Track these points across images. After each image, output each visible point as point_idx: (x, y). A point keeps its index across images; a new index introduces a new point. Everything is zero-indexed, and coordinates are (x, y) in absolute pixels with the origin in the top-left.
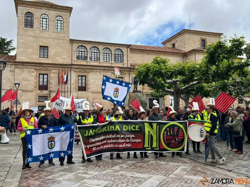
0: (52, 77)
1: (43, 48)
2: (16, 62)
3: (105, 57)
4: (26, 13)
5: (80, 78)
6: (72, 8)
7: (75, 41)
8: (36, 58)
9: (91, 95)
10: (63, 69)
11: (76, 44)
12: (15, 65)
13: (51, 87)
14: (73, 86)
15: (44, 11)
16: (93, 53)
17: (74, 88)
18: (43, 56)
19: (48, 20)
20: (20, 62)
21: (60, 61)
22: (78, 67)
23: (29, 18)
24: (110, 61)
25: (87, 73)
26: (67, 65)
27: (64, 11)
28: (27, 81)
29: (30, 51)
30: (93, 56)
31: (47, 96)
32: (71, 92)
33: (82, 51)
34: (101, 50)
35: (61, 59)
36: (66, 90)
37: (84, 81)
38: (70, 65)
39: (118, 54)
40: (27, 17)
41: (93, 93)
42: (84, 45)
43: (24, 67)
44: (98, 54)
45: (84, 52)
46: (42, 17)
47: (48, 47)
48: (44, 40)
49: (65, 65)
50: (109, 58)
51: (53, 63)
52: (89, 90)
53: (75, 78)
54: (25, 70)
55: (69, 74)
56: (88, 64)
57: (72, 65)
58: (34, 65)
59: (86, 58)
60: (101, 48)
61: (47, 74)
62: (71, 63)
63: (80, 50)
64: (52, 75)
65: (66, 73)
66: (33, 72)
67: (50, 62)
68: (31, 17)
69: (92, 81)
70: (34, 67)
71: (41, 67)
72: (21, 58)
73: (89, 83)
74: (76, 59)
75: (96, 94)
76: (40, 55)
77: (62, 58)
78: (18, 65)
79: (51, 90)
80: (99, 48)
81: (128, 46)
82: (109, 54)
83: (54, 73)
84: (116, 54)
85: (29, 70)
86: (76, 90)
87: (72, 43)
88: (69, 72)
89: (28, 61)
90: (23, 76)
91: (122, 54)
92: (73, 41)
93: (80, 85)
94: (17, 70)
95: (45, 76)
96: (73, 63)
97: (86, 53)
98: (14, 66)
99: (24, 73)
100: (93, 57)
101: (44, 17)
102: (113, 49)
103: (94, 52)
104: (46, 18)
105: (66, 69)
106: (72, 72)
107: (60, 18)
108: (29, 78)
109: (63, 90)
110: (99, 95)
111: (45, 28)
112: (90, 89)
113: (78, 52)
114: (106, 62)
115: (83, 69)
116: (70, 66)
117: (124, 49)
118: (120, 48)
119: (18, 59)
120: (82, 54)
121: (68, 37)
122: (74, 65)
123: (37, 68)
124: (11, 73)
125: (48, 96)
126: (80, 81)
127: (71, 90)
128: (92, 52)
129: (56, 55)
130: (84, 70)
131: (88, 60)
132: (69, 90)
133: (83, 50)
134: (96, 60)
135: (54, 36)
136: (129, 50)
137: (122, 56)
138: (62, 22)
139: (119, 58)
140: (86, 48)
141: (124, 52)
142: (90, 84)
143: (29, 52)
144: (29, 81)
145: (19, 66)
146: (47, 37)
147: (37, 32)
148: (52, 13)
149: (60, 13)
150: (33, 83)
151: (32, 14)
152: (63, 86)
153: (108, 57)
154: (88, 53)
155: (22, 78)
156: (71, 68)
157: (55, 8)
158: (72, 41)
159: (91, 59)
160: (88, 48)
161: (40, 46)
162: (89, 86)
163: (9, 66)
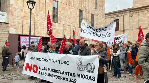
12: (133, 11)
20: (135, 9)
28: (142, 21)
43: (139, 11)
54: (140, 13)
66: (146, 14)
70: (147, 10)
72: (136, 5)
85: (143, 13)
89: (142, 6)
94: (134, 15)
98: (132, 13)
99: (139, 16)
108: (144, 19)
124: (131, 18)
144: (144, 21)
145: (136, 12)
150: (147, 22)
155: (138, 20)
163: (129, 13)
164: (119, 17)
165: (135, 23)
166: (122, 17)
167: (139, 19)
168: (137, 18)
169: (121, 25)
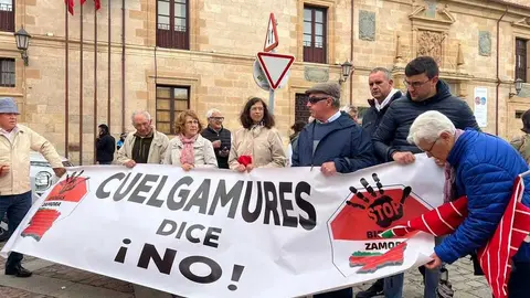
9: (210, 67)
13: (31, 20)
14: (134, 24)
17: (139, 33)
31: (13, 60)
32: (124, 48)
36: (102, 38)
37: (179, 10)
41: (219, 58)
52: (203, 48)
69: (216, 8)
73: (202, 16)
75: (229, 66)
79: (29, 30)
86: (147, 42)
93: (164, 22)
109: (89, 37)
110: (244, 70)
112: (206, 41)
125: (18, 57)
126: (165, 10)
127: (123, 39)
132: (116, 39)
142: (203, 23)
152: (89, 19)
162: (204, 32)
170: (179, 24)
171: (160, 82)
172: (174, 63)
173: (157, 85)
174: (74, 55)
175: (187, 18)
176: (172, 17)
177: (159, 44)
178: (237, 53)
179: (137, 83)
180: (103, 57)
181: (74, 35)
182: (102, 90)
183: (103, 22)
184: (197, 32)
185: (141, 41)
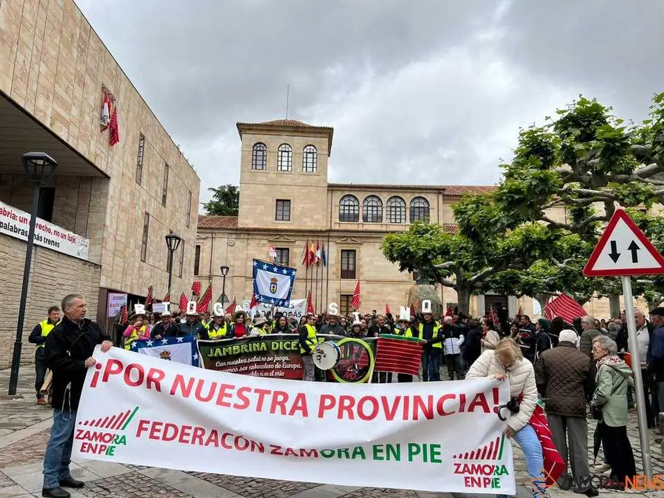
0: (295, 253)
1: (282, 202)
2: (237, 230)
3: (393, 213)
4: (255, 145)
5: (345, 255)
6: (332, 129)
7: (337, 189)
8: (269, 222)
10: (315, 239)
11: (339, 193)
12: (236, 234)
14: (332, 270)
15: (284, 138)
16: (370, 208)
17: (334, 273)
18: (280, 217)
19: (290, 154)
20: (242, 229)
21: (309, 225)
22: (342, 234)
23: (261, 153)
24: (403, 221)
25: (357, 246)
26: (321, 231)
27: (319, 135)
29: (260, 208)
30: (370, 212)
32: (328, 280)
33: (349, 206)
34: (384, 200)
35: (311, 221)
36: (319, 277)
37: (351, 261)
38: (326, 231)
39: (419, 208)
40: (257, 151)
41: (368, 281)
42: (352, 193)
43: (250, 237)
44: (380, 209)
45: (354, 206)
46: (280, 149)
47: (289, 201)
48: (284, 189)
49: (318, 232)
50: (401, 215)
51: (298, 228)
52: (362, 277)
53: (335, 255)
54: (251, 242)
55: (326, 248)
56: (361, 228)
57: (330, 231)
58: (266, 233)
59: (356, 217)
60: (385, 197)
61: (288, 249)
62: (328, 228)
63: (347, 203)
64: (296, 250)
65: (321, 246)
66: (264, 245)
67: (292, 227)
68: (263, 151)
69: (368, 259)
70: (267, 237)
71: (278, 237)
72: (245, 221)
73: (361, 263)
74: (338, 221)
76: (276, 215)
77: (313, 220)
78: (241, 234)
80: (381, 197)
81: (439, 191)
82: (400, 207)
83: (299, 246)
84: (415, 208)
85: (257, 241)
86: (337, 277)
87: (332, 190)
88: (326, 244)
89: (257, 226)
90: (249, 252)
91: (426, 206)
92: (335, 188)
93: (345, 267)
94: (238, 243)
95: (285, 253)
96: (333, 228)
97: (356, 208)
98: (234, 236)
99: (249, 248)
100: (370, 216)
101: (284, 149)
102: (408, 197)
103: (372, 206)
104: (287, 150)
105: (320, 239)
106: (330, 243)
107: (312, 148)
108: (258, 256)
109: (314, 277)
111: (285, 168)
112: (363, 274)
113: (342, 208)
114: (396, 222)
115: (351, 237)
116: (327, 234)
117: (431, 198)
118: (423, 195)
119: (241, 224)
120: (349, 210)
121: (326, 181)
122: (335, 231)
123: (272, 238)
124: (230, 248)
126: (345, 261)
127: (328, 276)
128: (368, 206)
129: (303, 214)
130: (353, 239)
131: (361, 220)
132: (325, 276)
133: (351, 203)
134: (375, 219)
135: (301, 181)
136: (441, 197)
137: (426, 210)
138: (315, 154)
139: (422, 215)
140: (356, 198)
141: (430, 202)
142: (362, 266)
143: (258, 211)
145: (242, 236)
146: (290, 183)
147: (272, 175)
148: (298, 141)
149: (311, 140)
151: (265, 146)
152: (315, 270)
153: (398, 213)
154: (361, 208)
156: (329, 236)
157: (303, 132)
158: (332, 188)
159: (365, 219)
160: (361, 200)
161: (277, 200)
162: (361, 270)
163: (226, 236)
164: (201, 241)
165: (238, 263)
166: (208, 242)
167: (247, 255)
168: (245, 252)
169: (205, 262)
170: (351, 267)
171: (342, 294)
172: (349, 286)
173: (341, 295)
174: (309, 284)
175: (354, 264)
176: (348, 264)
177: (342, 277)
178: (379, 278)
179: (333, 294)
180: (319, 284)
181: (309, 277)
182: (319, 298)
183: (320, 270)
184: (359, 270)
185: (334, 277)
